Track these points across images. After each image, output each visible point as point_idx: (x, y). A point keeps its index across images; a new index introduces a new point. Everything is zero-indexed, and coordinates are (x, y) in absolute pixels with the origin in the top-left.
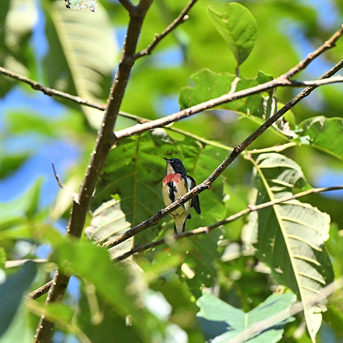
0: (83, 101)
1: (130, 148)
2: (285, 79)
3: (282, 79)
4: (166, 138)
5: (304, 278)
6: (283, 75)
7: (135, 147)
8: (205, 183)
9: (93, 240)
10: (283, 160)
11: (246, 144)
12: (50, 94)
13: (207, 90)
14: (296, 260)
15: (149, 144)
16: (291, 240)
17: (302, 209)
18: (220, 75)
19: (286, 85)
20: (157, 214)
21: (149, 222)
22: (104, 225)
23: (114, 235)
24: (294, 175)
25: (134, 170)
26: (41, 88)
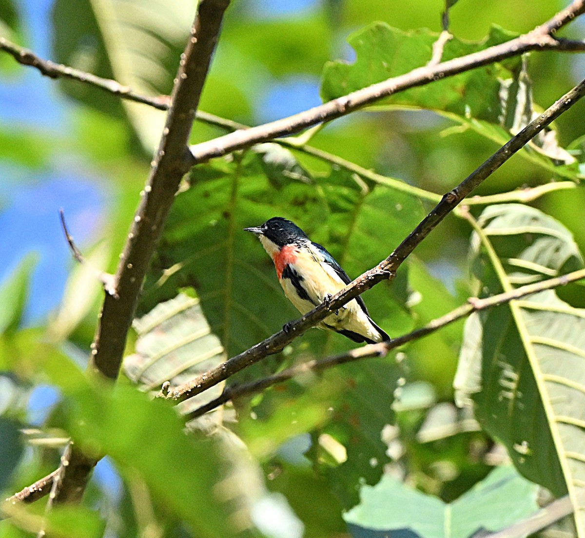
0: (123, 90)
1: (218, 189)
2: (544, 34)
3: (538, 36)
4: (292, 170)
5: (578, 464)
6: (539, 27)
7: (229, 189)
8: (383, 266)
9: (140, 382)
10: (535, 219)
11: (469, 187)
12: (54, 75)
13: (382, 66)
14: (562, 426)
15: (258, 183)
16: (551, 385)
17: (575, 320)
18: (410, 34)
19: (547, 47)
20: (282, 330)
21: (265, 346)
22: (164, 350)
23: (186, 371)
24: (557, 250)
25: (226, 237)
26: (36, 62)
